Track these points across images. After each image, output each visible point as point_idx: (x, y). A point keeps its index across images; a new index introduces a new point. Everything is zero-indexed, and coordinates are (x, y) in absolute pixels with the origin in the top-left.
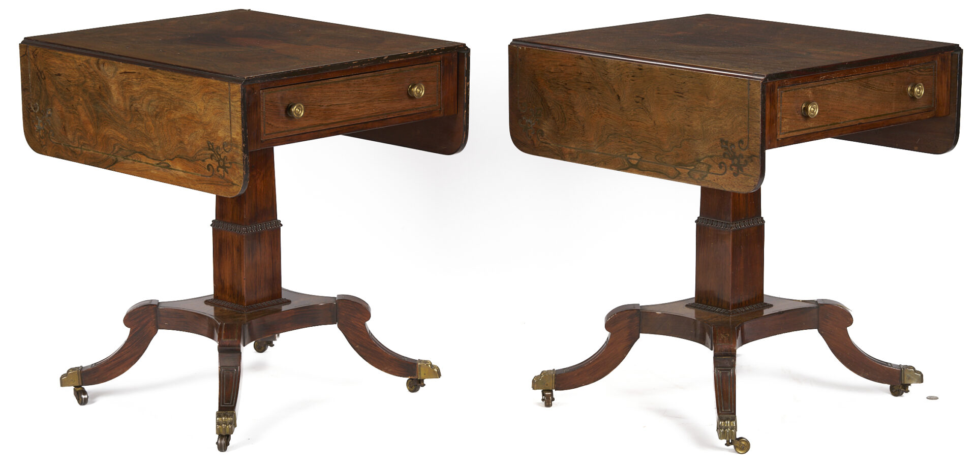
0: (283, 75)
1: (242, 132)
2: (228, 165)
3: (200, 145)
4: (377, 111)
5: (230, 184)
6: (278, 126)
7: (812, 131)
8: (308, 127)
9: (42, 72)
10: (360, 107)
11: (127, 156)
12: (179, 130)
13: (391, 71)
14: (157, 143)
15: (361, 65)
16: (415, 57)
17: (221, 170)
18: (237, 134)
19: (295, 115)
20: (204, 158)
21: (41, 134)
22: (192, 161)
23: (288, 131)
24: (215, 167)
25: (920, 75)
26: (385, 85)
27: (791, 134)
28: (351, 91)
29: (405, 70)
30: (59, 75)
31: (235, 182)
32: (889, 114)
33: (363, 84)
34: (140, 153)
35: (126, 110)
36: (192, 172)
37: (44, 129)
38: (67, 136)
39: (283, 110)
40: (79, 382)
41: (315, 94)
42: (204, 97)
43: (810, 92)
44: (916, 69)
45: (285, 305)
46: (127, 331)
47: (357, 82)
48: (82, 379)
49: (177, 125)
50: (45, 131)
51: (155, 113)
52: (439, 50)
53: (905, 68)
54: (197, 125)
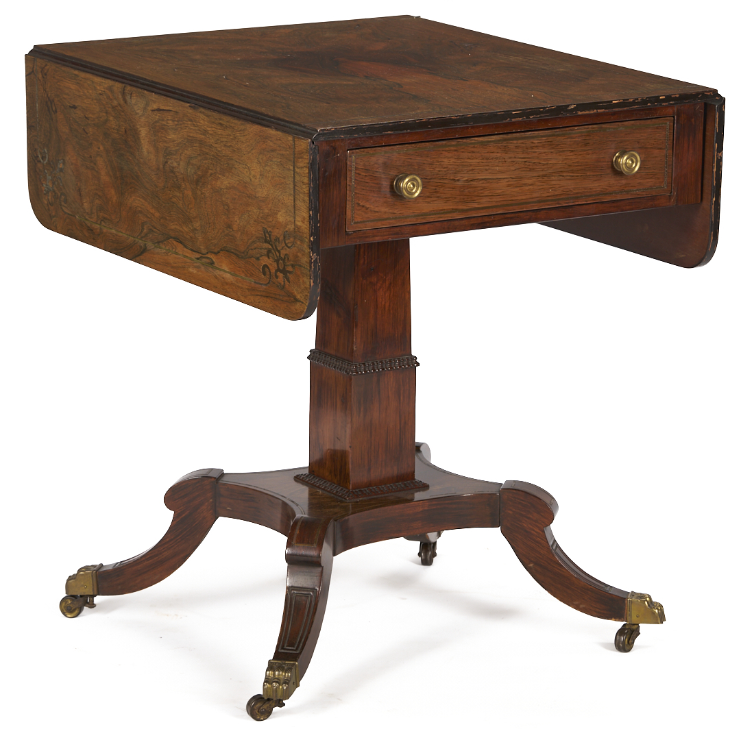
0: (385, 128)
1: (310, 216)
2: (290, 269)
3: (253, 232)
4: (556, 193)
5: (292, 299)
6: (376, 209)
8: (430, 214)
9: (53, 101)
10: (525, 185)
11: (158, 243)
12: (226, 208)
13: (584, 129)
14: (197, 225)
15: (528, 117)
16: (625, 108)
17: (281, 275)
18: (302, 220)
19: (405, 193)
20: (259, 255)
21: (50, 198)
22: (242, 257)
23: (395, 218)
24: (273, 271)
26: (572, 151)
28: (510, 158)
29: (609, 128)
30: (74, 107)
31: (298, 297)
33: (532, 148)
34: (176, 239)
35: (158, 169)
36: (243, 275)
37: (54, 191)
38: (83, 205)
39: (385, 184)
40: (93, 589)
41: (446, 160)
42: (261, 156)
45: (419, 491)
46: (170, 514)
47: (524, 145)
48: (98, 585)
49: (224, 199)
50: (55, 193)
51: (195, 177)
52: (668, 98)
54: (250, 200)
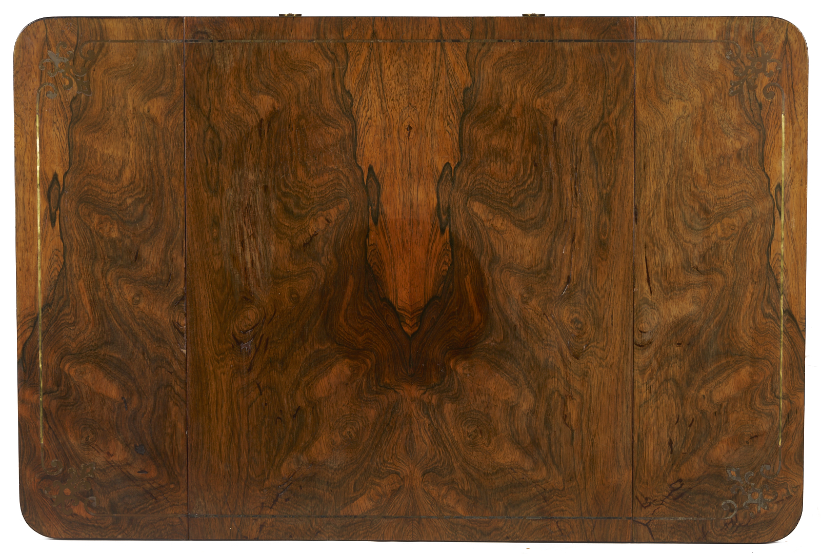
3: (737, 112)
9: (671, 486)
11: (778, 287)
12: (722, 160)
14: (748, 214)
17: (768, 67)
20: (757, 104)
21: (770, 499)
22: (764, 134)
24: (767, 80)
30: (671, 443)
34: (768, 254)
35: (706, 284)
37: (762, 489)
38: (766, 432)
42: (664, 98)
49: (715, 165)
50: (764, 487)
51: (703, 216)
54: (708, 118)
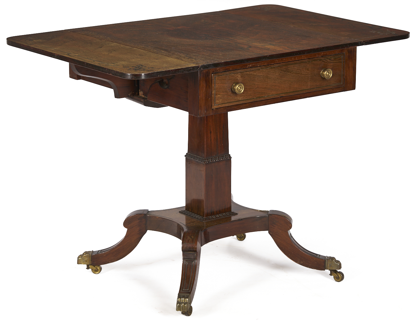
7: (241, 103)
25: (331, 62)
27: (224, 105)
32: (305, 90)
43: (239, 76)
44: (327, 58)
53: (318, 58)
